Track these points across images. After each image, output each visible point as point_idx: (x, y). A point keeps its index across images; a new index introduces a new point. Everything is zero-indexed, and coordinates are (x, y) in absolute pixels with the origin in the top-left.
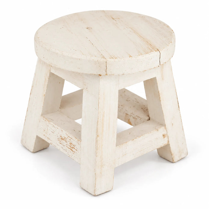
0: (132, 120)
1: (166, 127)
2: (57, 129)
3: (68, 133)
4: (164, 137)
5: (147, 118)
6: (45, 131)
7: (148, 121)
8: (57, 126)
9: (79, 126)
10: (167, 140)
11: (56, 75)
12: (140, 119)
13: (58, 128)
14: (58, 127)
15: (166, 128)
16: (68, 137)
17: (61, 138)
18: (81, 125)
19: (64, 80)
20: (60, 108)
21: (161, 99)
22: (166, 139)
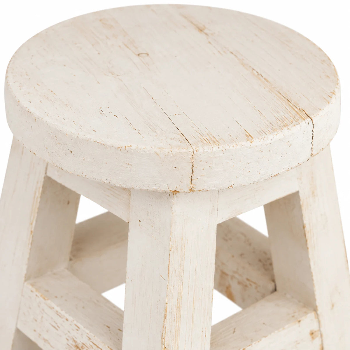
0: (236, 288)
1: (319, 312)
2: (65, 321)
3: (91, 335)
4: (313, 338)
5: (271, 286)
6: (36, 321)
7: (272, 295)
8: (66, 313)
9: (119, 314)
10: (320, 343)
11: (61, 185)
12: (256, 288)
13: (67, 320)
14: (67, 316)
15: (317, 316)
16: (91, 344)
17: (74, 344)
18: (123, 312)
19: (79, 196)
20: (71, 260)
21: (309, 245)
22: (317, 341)
